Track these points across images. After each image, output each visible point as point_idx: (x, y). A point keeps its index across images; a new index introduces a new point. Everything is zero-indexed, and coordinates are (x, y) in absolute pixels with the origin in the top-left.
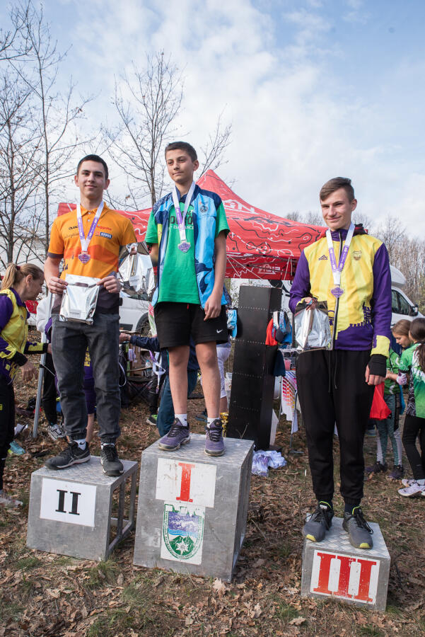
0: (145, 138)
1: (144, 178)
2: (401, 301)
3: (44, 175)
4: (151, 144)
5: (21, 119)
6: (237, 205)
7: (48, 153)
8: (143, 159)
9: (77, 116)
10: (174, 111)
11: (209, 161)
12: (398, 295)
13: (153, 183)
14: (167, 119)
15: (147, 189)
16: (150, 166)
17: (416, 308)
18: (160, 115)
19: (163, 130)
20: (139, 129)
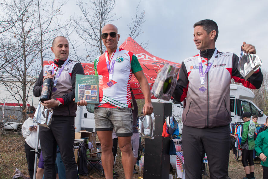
0: (96, 23)
1: (96, 45)
2: (252, 108)
3: (40, 47)
4: (99, 26)
5: (28, 18)
6: (145, 56)
7: (42, 35)
8: (95, 34)
9: (57, 13)
10: (111, 6)
11: (133, 33)
12: (250, 104)
13: (101, 47)
14: (108, 11)
15: (99, 51)
16: (99, 38)
17: (262, 112)
18: (104, 9)
19: (105, 17)
20: (93, 18)
